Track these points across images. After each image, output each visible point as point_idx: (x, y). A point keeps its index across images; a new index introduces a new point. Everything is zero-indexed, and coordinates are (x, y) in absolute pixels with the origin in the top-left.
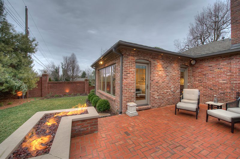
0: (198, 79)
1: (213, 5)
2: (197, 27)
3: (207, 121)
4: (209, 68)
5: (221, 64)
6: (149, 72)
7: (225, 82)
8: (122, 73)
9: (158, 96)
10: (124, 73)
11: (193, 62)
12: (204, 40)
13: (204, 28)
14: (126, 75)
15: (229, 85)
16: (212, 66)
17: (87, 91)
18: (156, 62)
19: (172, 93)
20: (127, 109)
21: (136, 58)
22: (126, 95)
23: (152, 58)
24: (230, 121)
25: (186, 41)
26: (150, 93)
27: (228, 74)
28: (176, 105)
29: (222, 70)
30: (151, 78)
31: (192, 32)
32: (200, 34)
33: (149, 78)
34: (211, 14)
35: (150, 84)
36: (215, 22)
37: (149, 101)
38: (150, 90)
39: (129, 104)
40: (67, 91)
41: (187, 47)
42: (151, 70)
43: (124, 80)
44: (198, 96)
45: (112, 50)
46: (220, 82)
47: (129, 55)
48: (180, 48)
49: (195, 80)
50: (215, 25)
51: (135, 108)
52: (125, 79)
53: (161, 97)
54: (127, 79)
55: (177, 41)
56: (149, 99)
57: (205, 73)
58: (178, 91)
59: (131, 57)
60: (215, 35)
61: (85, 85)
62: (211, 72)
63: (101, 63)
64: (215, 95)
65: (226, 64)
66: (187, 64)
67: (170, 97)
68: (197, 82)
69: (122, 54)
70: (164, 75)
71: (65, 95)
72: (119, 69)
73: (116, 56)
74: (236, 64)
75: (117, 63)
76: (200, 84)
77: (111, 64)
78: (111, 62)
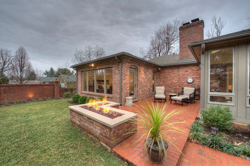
0: (162, 80)
1: (166, 25)
2: (155, 40)
3: (171, 103)
4: (168, 73)
5: (175, 71)
6: (137, 75)
7: (176, 82)
8: (122, 75)
9: (141, 92)
10: (124, 75)
11: (159, 69)
12: (161, 51)
13: (161, 42)
14: (125, 77)
15: (178, 84)
16: (169, 72)
17: (57, 94)
18: (140, 68)
19: (148, 90)
20: (125, 102)
21: (130, 65)
22: (125, 91)
23: (138, 65)
24: (181, 100)
25: (148, 50)
26: (137, 90)
27: (178, 77)
28: (155, 97)
29: (175, 75)
30: (138, 79)
31: (153, 43)
32: (158, 46)
33: (136, 80)
34: (165, 31)
35: (137, 83)
36: (167, 38)
37: (136, 96)
38: (137, 88)
39: (127, 98)
40: (31, 96)
41: (149, 55)
42: (138, 73)
43: (124, 81)
44: (164, 91)
45: (115, 57)
47: (126, 62)
48: (144, 55)
49: (161, 81)
50: (167, 40)
51: (132, 100)
52: (124, 79)
53: (143, 93)
54: (125, 80)
55: (142, 48)
56: (136, 94)
57: (166, 76)
58: (151, 89)
59: (127, 64)
60: (167, 48)
61: (55, 88)
62: (169, 76)
63: (93, 65)
64: (171, 90)
65: (177, 71)
66: (156, 70)
67: (147, 93)
68: (162, 83)
69: (122, 61)
70: (145, 77)
71: (30, 100)
72: (116, 72)
73: (113, 62)
74: (182, 71)
75: (115, 67)
76: (163, 84)
77: (105, 67)
78: (105, 65)
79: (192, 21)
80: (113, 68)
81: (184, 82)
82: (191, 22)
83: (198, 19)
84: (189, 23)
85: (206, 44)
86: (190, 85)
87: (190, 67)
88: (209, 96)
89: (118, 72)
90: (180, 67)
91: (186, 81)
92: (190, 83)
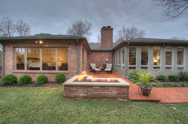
0: (91, 59)
4: (95, 55)
5: (98, 54)
8: (79, 55)
27: (100, 58)
29: (99, 56)
30: (83, 58)
38: (83, 65)
42: (83, 54)
45: (76, 39)
46: (98, 60)
57: (93, 57)
58: (87, 65)
62: (95, 57)
63: (41, 42)
65: (100, 54)
67: (86, 68)
68: (90, 61)
69: (80, 43)
70: (85, 57)
72: (73, 52)
73: (70, 43)
74: (103, 54)
75: (71, 47)
76: (92, 62)
77: (59, 46)
78: (59, 44)
79: (108, 27)
80: (69, 48)
81: (104, 61)
82: (106, 27)
83: (110, 27)
84: (105, 27)
85: (130, 43)
86: (107, 62)
87: (106, 52)
88: (128, 67)
89: (75, 51)
90: (102, 52)
91: (105, 61)
92: (107, 61)
